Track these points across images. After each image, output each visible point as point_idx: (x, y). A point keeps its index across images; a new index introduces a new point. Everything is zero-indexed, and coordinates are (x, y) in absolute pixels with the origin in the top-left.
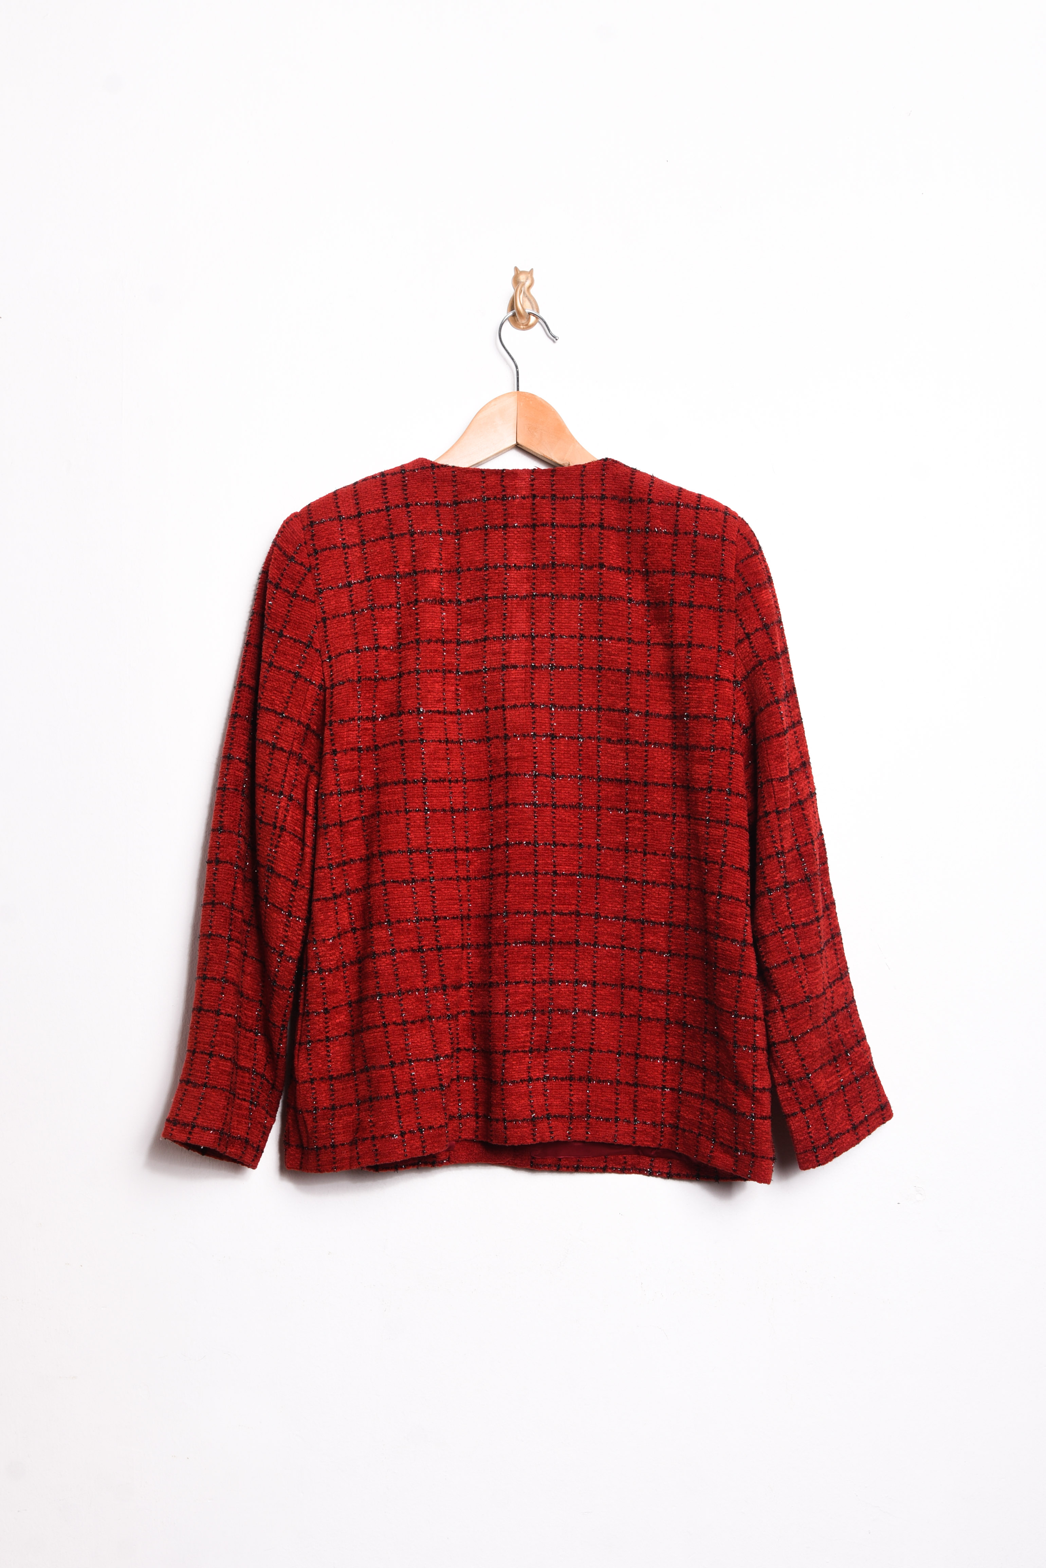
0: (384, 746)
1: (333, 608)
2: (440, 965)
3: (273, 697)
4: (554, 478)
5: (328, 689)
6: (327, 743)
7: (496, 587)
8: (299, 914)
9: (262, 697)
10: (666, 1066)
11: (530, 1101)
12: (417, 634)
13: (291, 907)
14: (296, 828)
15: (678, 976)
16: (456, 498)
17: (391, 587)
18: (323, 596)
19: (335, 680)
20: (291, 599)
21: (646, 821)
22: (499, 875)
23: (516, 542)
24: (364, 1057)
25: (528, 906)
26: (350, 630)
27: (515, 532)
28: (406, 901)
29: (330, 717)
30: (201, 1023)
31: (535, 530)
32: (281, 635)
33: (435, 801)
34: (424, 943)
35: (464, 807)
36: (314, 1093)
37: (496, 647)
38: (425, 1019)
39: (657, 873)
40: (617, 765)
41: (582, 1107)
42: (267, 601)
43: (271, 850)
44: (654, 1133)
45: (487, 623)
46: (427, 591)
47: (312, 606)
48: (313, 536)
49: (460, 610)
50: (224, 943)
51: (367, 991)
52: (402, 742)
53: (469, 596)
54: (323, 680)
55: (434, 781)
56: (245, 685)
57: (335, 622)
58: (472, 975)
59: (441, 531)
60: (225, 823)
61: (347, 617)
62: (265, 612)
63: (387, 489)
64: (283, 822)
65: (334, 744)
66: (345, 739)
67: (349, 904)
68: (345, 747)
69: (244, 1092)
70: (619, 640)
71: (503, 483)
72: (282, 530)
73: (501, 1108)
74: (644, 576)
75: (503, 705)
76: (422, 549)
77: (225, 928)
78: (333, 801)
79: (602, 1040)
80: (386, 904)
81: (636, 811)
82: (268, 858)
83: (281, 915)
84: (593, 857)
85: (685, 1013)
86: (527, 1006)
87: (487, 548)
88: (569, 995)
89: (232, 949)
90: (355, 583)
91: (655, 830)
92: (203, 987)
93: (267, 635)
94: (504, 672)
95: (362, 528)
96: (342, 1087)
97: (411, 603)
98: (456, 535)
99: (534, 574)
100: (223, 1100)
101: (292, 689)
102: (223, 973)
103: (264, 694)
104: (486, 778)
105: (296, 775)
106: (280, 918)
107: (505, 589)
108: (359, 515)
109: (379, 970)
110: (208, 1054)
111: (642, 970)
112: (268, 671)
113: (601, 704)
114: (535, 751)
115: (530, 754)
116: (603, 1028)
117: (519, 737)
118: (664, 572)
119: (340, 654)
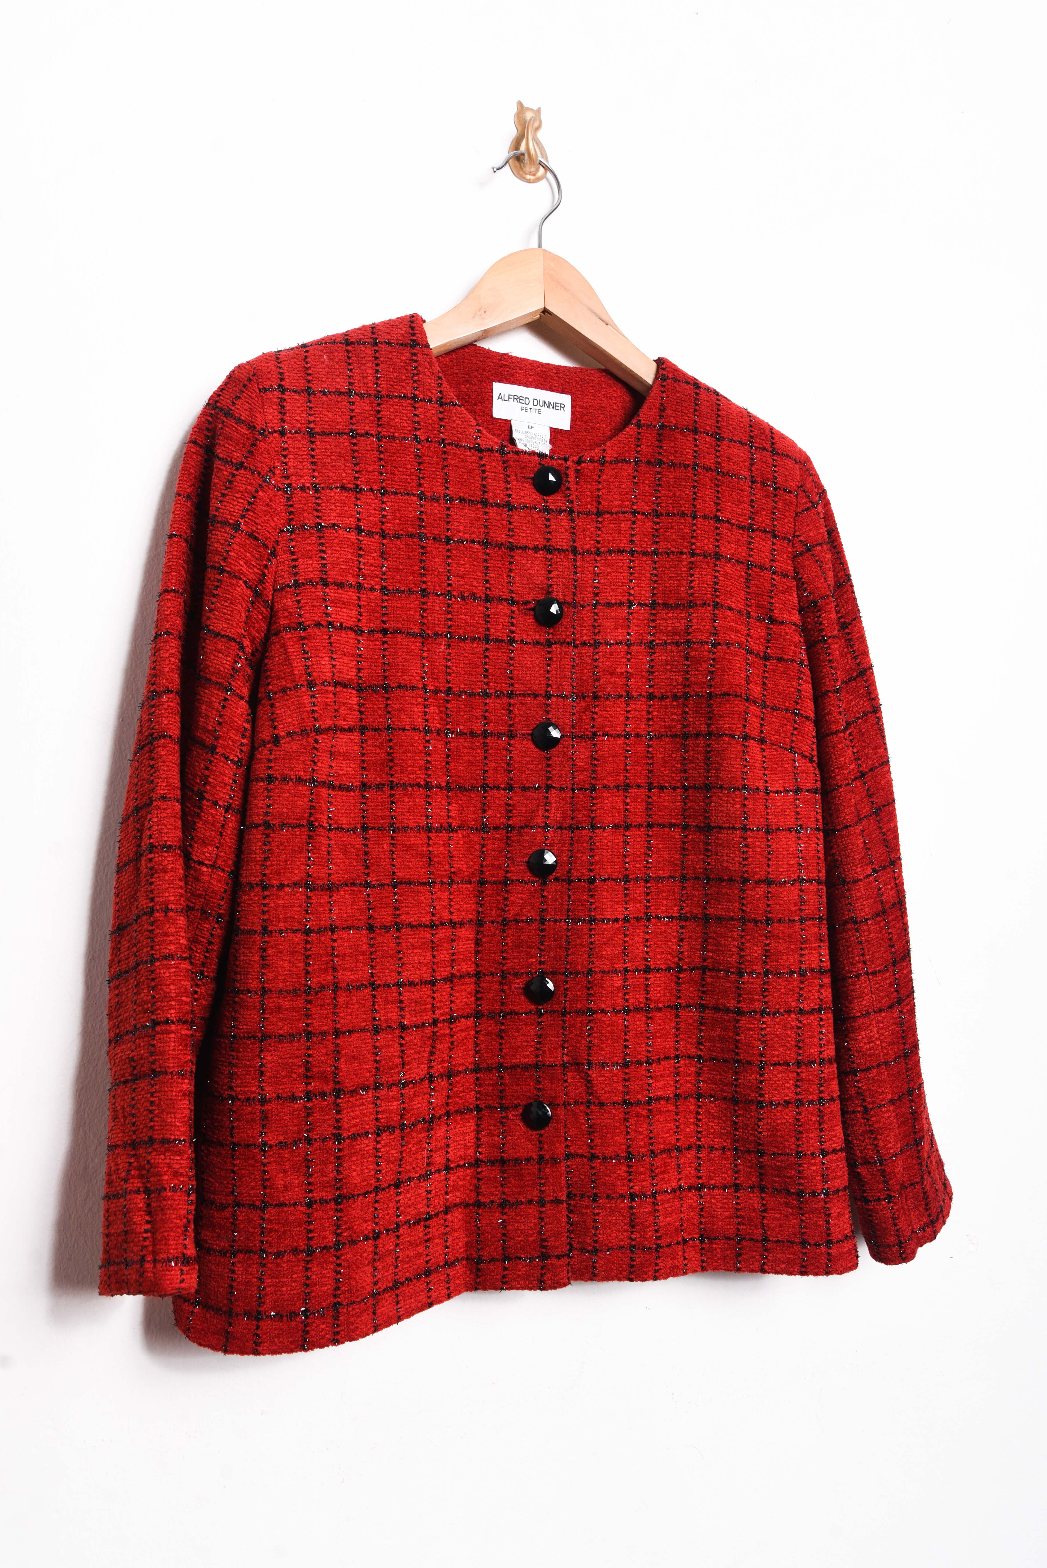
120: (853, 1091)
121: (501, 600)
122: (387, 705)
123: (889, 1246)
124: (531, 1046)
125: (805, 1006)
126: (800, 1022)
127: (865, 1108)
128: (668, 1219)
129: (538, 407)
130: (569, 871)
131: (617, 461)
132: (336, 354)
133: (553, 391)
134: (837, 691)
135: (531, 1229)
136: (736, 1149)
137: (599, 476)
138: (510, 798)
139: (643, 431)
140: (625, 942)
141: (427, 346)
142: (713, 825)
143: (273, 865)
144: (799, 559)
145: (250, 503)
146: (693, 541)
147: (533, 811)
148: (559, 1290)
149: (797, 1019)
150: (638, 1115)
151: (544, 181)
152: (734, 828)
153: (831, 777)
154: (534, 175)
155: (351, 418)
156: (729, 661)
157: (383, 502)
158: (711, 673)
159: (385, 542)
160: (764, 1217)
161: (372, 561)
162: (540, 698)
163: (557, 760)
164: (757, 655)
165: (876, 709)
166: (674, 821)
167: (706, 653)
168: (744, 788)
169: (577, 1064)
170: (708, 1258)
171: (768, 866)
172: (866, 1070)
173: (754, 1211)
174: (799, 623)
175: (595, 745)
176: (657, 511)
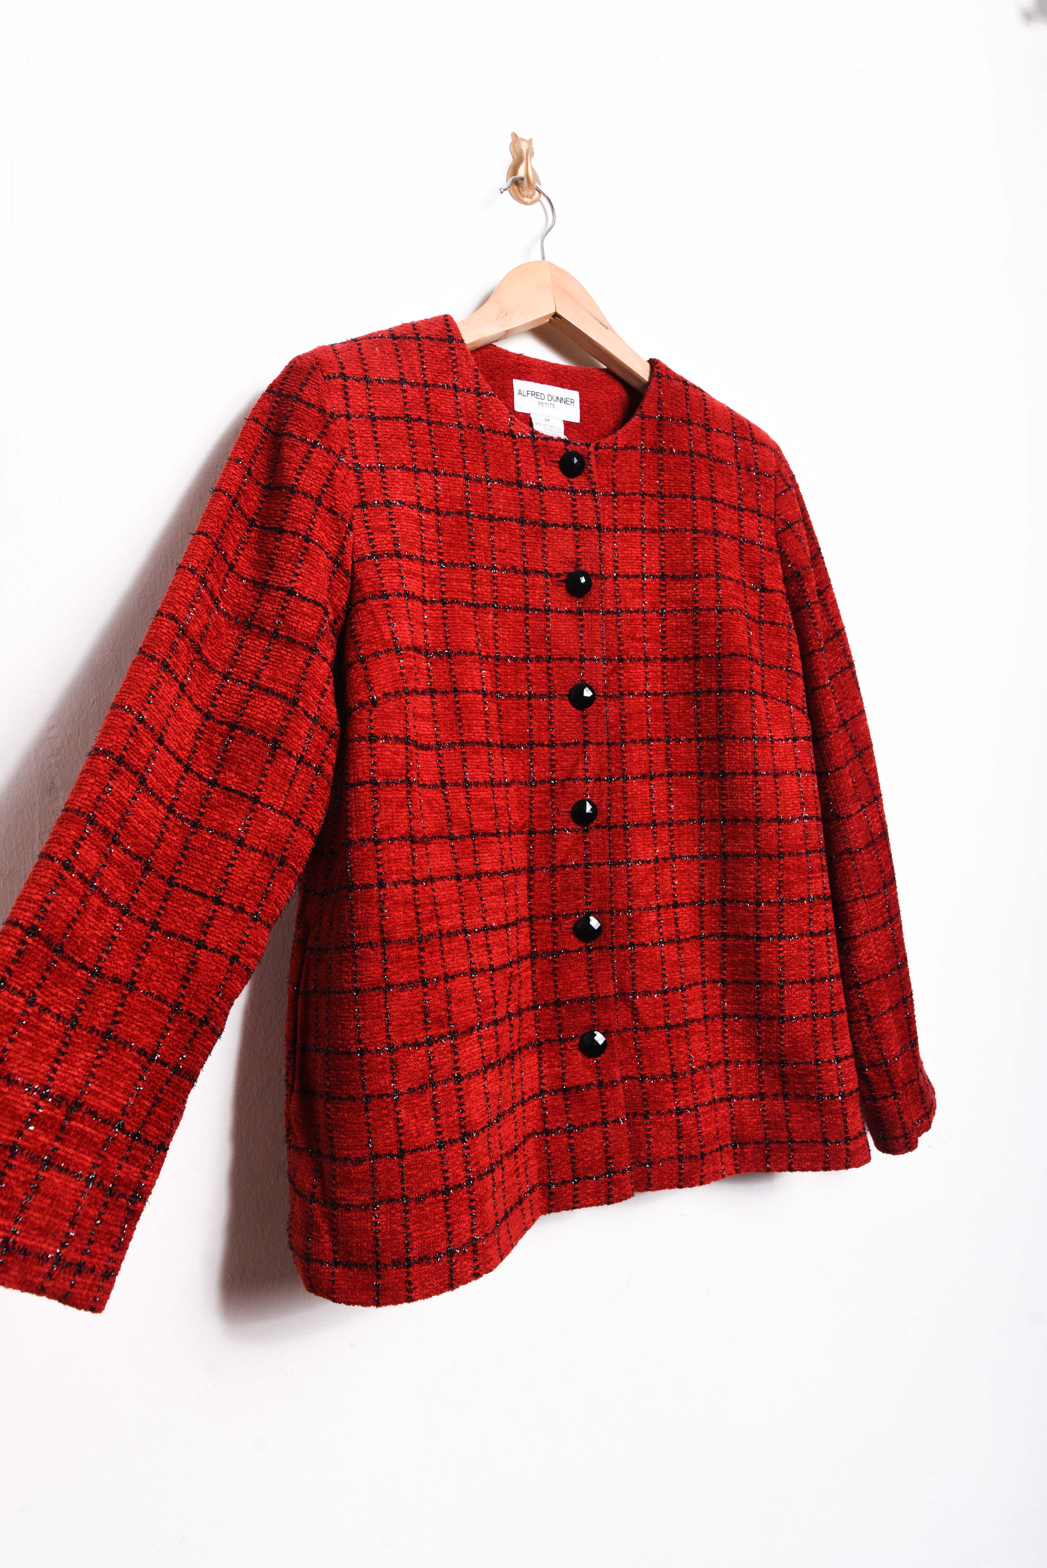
120: (857, 1002)
121: (537, 572)
122: (451, 669)
123: (896, 1138)
124: (583, 981)
125: (815, 929)
126: (812, 943)
127: (869, 1016)
128: (709, 1129)
129: (552, 402)
130: (609, 819)
131: (626, 448)
132: (385, 347)
133: (564, 387)
134: (822, 650)
135: (598, 1149)
136: (760, 1062)
137: (614, 461)
138: (553, 754)
139: (646, 421)
140: (656, 881)
141: (462, 341)
142: (727, 771)
143: (382, 820)
144: (782, 535)
145: (328, 479)
146: (695, 519)
147: (573, 765)
148: (624, 1202)
149: (809, 941)
150: (679, 1037)
151: (538, 204)
152: (747, 773)
153: (821, 726)
154: (530, 198)
155: (405, 404)
156: (733, 625)
157: (436, 482)
158: (719, 636)
159: (439, 518)
160: (788, 1121)
161: (430, 537)
162: (576, 662)
163: (591, 718)
164: (754, 620)
165: (851, 665)
166: (690, 770)
167: (712, 619)
168: (754, 737)
169: (623, 994)
170: (741, 1162)
171: (778, 806)
172: (868, 982)
173: (779, 1116)
174: (785, 591)
175: (623, 703)
176: (661, 493)
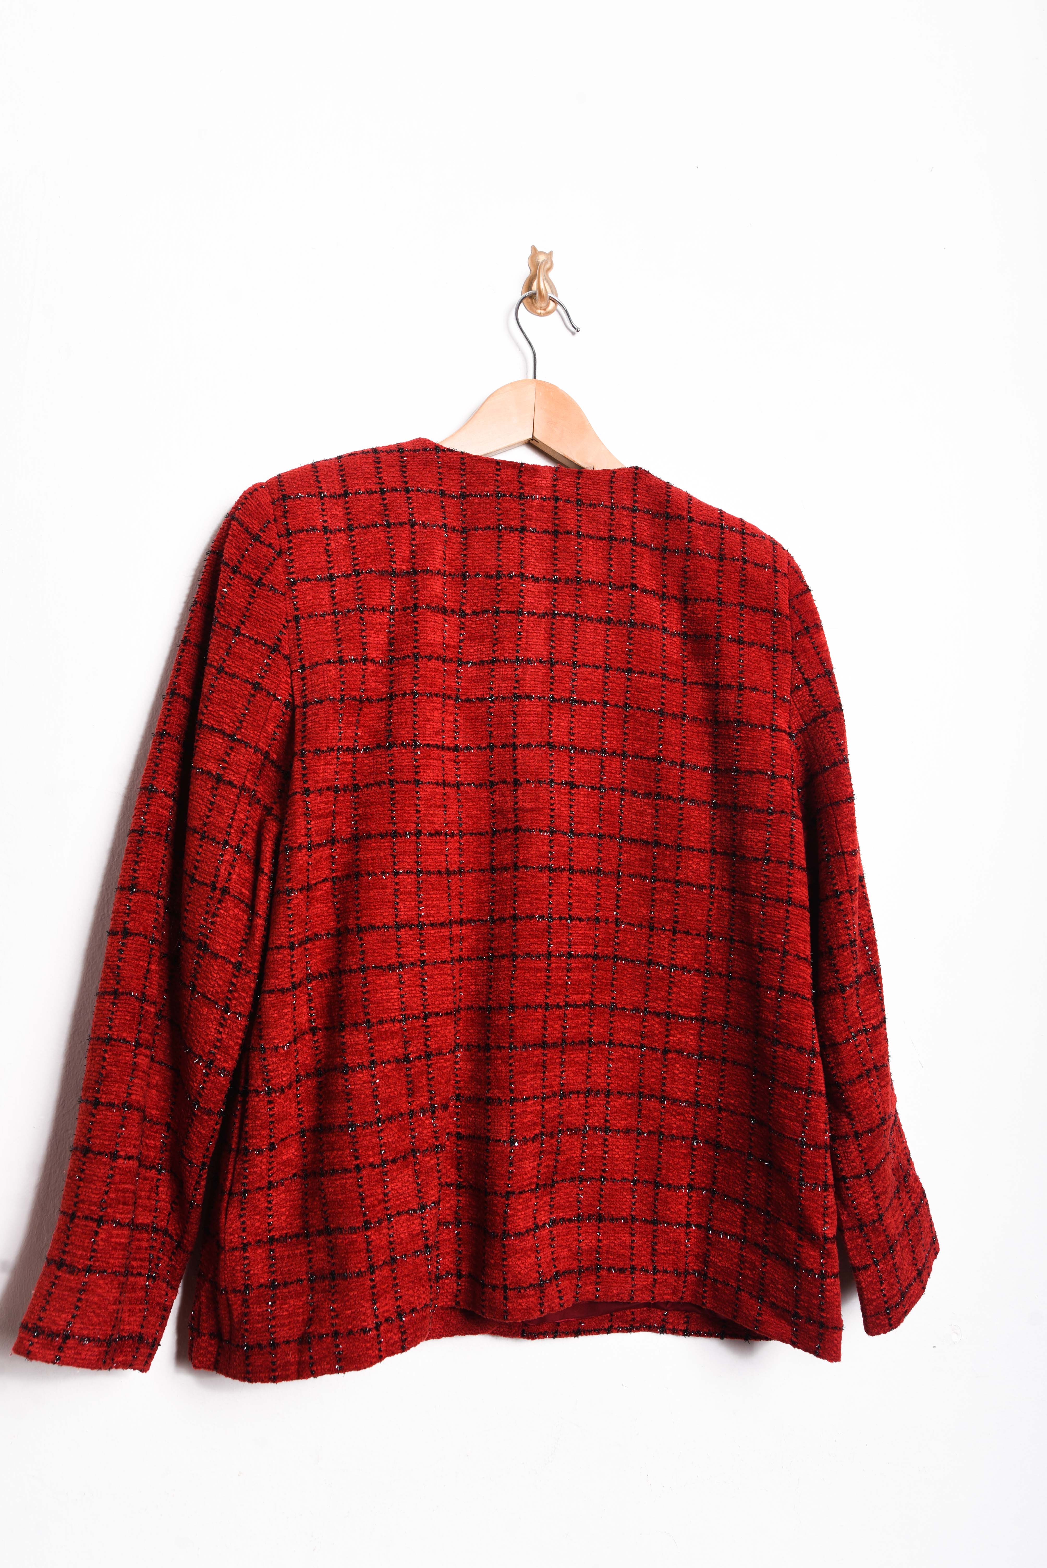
0: (366, 786)
1: (309, 605)
2: (428, 1079)
3: (221, 713)
4: (580, 481)
5: (298, 707)
6: (296, 778)
7: (510, 600)
8: (240, 1009)
9: (205, 711)
10: (692, 1196)
11: (538, 1258)
12: (416, 648)
13: (230, 1000)
14: (243, 890)
15: (712, 1084)
16: (464, 490)
17: (385, 586)
18: (296, 588)
19: (309, 697)
20: (255, 588)
21: (677, 892)
22: (503, 956)
23: (534, 549)
24: (325, 1212)
25: (540, 998)
26: (331, 634)
27: (534, 538)
28: (391, 994)
29: (302, 745)
30: (87, 1171)
31: (557, 538)
32: (237, 632)
33: (429, 860)
34: (411, 1049)
35: (459, 868)
36: (247, 1264)
37: (507, 671)
38: (408, 1154)
39: (689, 956)
40: (643, 823)
41: (591, 1254)
42: (219, 587)
43: (205, 920)
44: (675, 1284)
45: (496, 641)
46: (429, 595)
47: (281, 599)
48: (286, 512)
49: (463, 623)
50: (129, 1051)
51: (332, 1118)
52: (392, 782)
53: (475, 608)
54: (292, 696)
55: (431, 835)
56: (179, 694)
57: (312, 622)
58: (459, 1085)
59: (445, 526)
60: (140, 880)
61: (327, 617)
62: (216, 602)
63: (381, 468)
64: (227, 882)
65: (307, 781)
66: (321, 775)
67: (309, 994)
68: (320, 785)
69: (140, 1263)
70: (652, 675)
71: (521, 479)
72: (244, 501)
73: (501, 1270)
74: (680, 604)
75: (514, 743)
76: (424, 544)
77: (132, 1028)
78: (301, 858)
79: (616, 1165)
80: (366, 998)
81: (666, 881)
82: (201, 930)
83: (215, 1011)
84: (611, 934)
85: (719, 1130)
86: (535, 1130)
87: (500, 552)
88: (579, 1109)
89: (141, 1060)
90: (338, 577)
91: (689, 904)
92: (94, 1116)
93: (217, 632)
94: (516, 703)
95: (349, 511)
96: (286, 1253)
97: (409, 608)
98: (462, 533)
99: (555, 588)
100: (114, 1291)
101: (249, 704)
102: (125, 1095)
103: (209, 708)
104: (487, 832)
105: (247, 818)
106: (212, 1014)
107: (521, 603)
108: (346, 494)
109: (352, 1090)
110: (96, 1220)
111: (665, 1075)
112: (217, 678)
113: (626, 749)
114: (552, 802)
115: (546, 805)
116: (616, 1150)
117: (533, 783)
118: (709, 600)
119: (317, 664)
154: (545, 310)
